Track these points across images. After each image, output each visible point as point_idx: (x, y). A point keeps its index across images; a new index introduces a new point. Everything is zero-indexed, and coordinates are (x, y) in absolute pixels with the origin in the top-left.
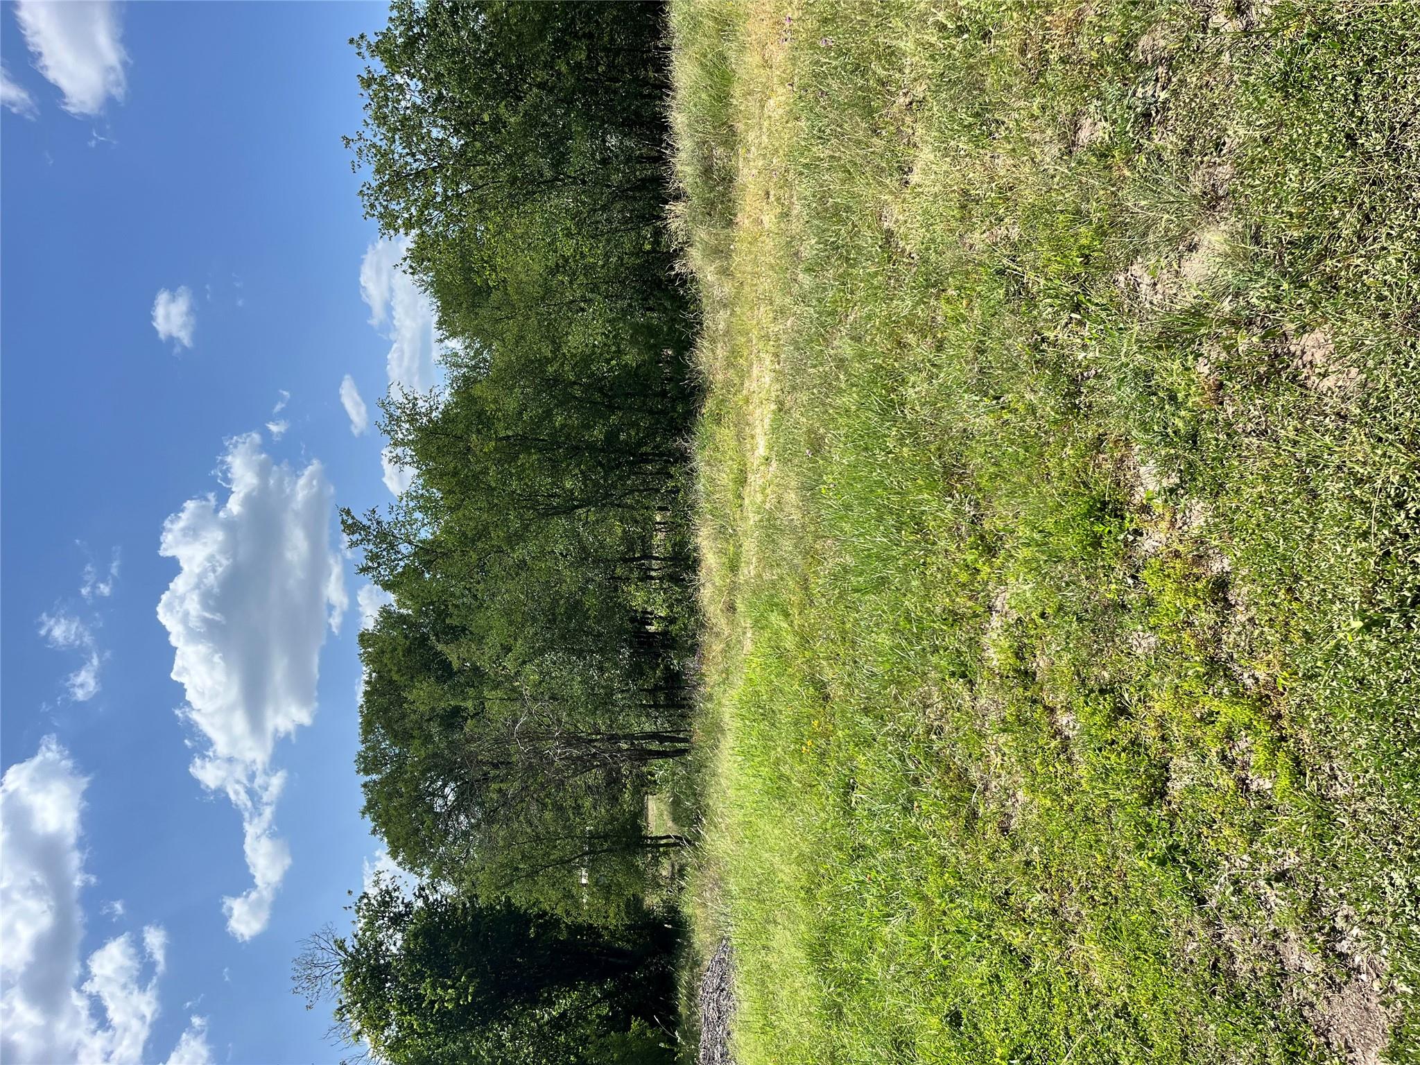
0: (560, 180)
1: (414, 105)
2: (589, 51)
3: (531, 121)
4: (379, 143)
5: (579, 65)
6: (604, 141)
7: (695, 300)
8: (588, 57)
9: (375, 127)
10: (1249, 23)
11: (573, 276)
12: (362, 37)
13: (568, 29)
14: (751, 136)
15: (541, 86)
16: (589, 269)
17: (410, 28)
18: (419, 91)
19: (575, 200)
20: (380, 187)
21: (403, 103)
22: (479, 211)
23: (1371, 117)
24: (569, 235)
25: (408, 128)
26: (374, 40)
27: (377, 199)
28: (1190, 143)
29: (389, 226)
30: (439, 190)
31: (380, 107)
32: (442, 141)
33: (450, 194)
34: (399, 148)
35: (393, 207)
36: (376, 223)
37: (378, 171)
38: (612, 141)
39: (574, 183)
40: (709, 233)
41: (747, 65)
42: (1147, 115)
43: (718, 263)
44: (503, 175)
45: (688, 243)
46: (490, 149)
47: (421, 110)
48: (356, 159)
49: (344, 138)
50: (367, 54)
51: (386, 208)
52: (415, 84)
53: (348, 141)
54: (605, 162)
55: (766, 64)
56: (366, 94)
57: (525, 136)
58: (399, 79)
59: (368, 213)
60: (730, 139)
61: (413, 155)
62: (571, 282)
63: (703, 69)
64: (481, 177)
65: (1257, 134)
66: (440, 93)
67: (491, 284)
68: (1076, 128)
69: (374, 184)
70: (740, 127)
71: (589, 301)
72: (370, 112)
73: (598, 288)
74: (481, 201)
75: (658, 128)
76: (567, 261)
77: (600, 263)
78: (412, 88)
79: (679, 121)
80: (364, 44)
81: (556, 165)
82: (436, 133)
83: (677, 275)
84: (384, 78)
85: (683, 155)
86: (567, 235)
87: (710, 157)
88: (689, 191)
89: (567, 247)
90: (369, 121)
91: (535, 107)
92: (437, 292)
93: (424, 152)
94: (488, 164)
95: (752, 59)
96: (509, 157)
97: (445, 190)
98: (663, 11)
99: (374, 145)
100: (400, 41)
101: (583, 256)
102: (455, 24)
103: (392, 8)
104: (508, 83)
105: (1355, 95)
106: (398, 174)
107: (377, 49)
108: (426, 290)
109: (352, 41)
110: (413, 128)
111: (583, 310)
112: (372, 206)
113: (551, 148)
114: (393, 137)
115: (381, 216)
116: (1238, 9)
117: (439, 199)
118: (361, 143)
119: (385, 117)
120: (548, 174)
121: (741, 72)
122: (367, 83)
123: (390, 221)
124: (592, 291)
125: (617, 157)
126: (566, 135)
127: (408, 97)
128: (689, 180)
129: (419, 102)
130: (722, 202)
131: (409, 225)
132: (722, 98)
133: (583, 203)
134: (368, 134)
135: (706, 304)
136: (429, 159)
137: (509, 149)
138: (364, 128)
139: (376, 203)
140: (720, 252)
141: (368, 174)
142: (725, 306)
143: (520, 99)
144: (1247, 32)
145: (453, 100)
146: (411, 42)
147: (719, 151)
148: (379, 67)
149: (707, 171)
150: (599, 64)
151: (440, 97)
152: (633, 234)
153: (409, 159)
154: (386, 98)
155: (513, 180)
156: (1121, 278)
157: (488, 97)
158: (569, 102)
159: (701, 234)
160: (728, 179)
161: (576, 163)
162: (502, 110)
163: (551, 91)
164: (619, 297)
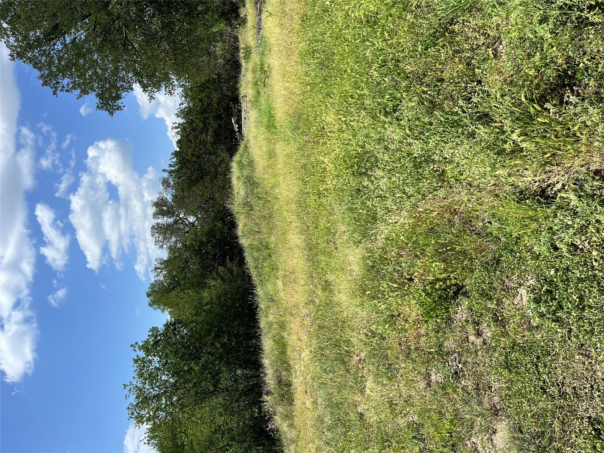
0: (217, 391)
1: (155, 367)
2: (228, 337)
3: (204, 367)
4: (139, 385)
5: (225, 344)
6: (235, 373)
7: (279, 440)
8: (228, 340)
9: (137, 379)
10: (484, 340)
11: (223, 434)
12: (136, 343)
13: (220, 330)
14: (297, 367)
15: (209, 353)
16: (230, 430)
17: (156, 337)
18: (158, 362)
19: (224, 399)
20: (137, 404)
21: (151, 367)
22: (181, 409)
23: (548, 380)
24: (221, 415)
25: (152, 378)
26: (141, 344)
27: (135, 410)
28: (478, 385)
29: (139, 422)
30: (164, 402)
31: (141, 370)
32: (166, 381)
33: (168, 403)
34: (147, 386)
35: (142, 413)
36: (134, 421)
37: (137, 397)
38: (239, 372)
39: (223, 391)
40: (283, 409)
41: (292, 340)
42: (456, 373)
43: (288, 422)
44: (192, 393)
45: (275, 413)
46: (186, 381)
47: (158, 369)
48: (128, 393)
49: (124, 385)
50: (137, 350)
51: (139, 413)
52: (157, 359)
53: (125, 386)
54: (236, 381)
55: (299, 340)
56: (135, 366)
57: (202, 374)
58: (150, 358)
59: (130, 417)
60: (288, 368)
61: (153, 388)
62: (222, 438)
63: (274, 342)
64: (183, 394)
65: (504, 385)
66: (167, 361)
67: (185, 443)
68: (429, 375)
69: (135, 403)
70: (291, 362)
71: (231, 446)
72: (136, 373)
73: (235, 439)
74: (182, 405)
75: (257, 366)
76: (220, 427)
77: (236, 426)
78: (155, 360)
79: (266, 362)
80: (137, 347)
81: (215, 386)
82: (164, 378)
83: (270, 429)
84: (144, 358)
85: (269, 376)
86: (220, 416)
87: (280, 376)
88: (273, 391)
89: (220, 421)
90: (135, 376)
91: (206, 362)
92: (159, 448)
93: (158, 387)
94: (186, 388)
95: (294, 337)
96: (195, 384)
97: (166, 401)
98: (257, 322)
99: (137, 387)
100: (152, 343)
101: (227, 424)
102: (174, 334)
103: (150, 331)
104: (195, 354)
105: (537, 371)
106: (146, 398)
107: (141, 348)
108: (154, 447)
109: (132, 346)
110: (154, 377)
111: (227, 450)
112: (133, 414)
113: (213, 378)
114: (145, 382)
115: (136, 418)
116: (478, 334)
117: (163, 406)
118: (131, 387)
119: (143, 374)
120: (212, 389)
121: (290, 342)
122: (136, 361)
123: (140, 420)
124: (232, 440)
125: (241, 378)
126: (219, 372)
127: (153, 364)
128: (272, 386)
129: (158, 366)
130: (287, 395)
131: (149, 420)
132: (283, 353)
133: (227, 400)
134: (134, 382)
135: (285, 442)
136: (160, 389)
137: (195, 380)
138: (133, 380)
139: (135, 412)
140: (289, 416)
141: (133, 399)
142: (293, 442)
143: (200, 359)
144: (484, 343)
145: (172, 363)
146: (156, 343)
147: (284, 373)
148: (142, 354)
149: (280, 382)
150: (233, 342)
151: (167, 363)
152: (250, 410)
153: (152, 390)
154: (144, 366)
155: (197, 393)
156: (468, 443)
157: (187, 360)
158: (221, 358)
159: (280, 409)
160: (289, 385)
161: (224, 383)
162: (192, 364)
163: (213, 355)
164: (244, 441)
